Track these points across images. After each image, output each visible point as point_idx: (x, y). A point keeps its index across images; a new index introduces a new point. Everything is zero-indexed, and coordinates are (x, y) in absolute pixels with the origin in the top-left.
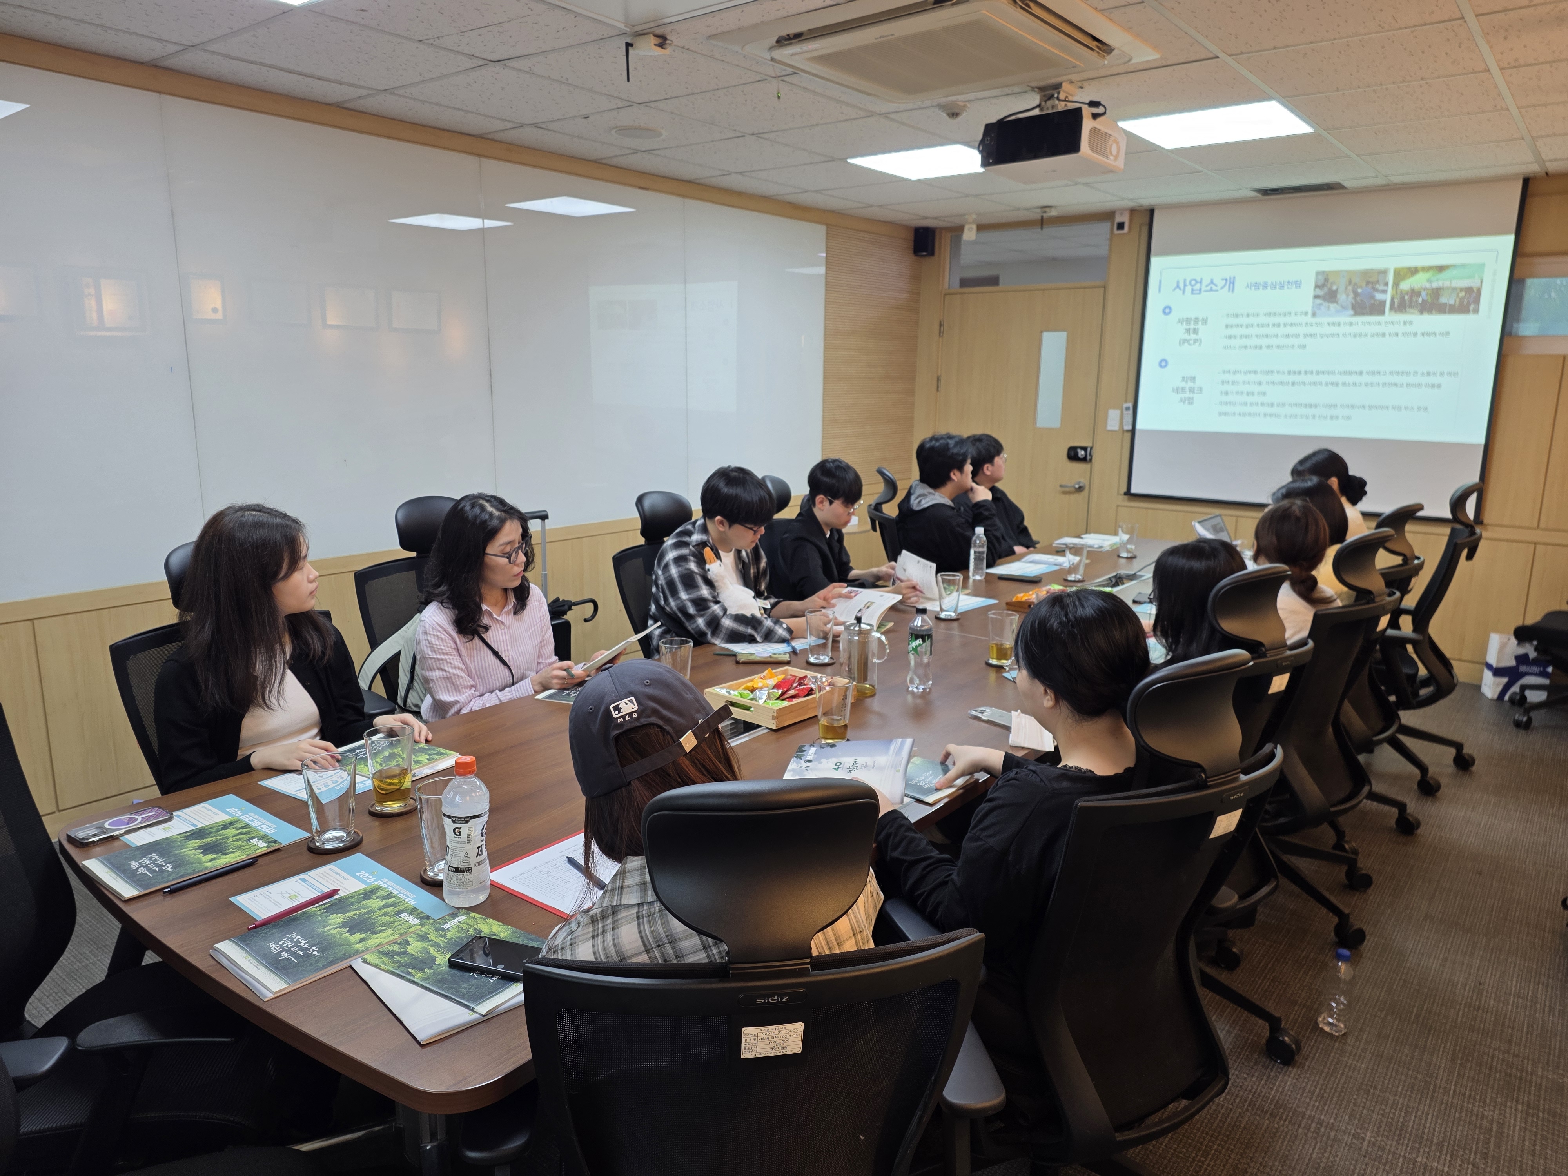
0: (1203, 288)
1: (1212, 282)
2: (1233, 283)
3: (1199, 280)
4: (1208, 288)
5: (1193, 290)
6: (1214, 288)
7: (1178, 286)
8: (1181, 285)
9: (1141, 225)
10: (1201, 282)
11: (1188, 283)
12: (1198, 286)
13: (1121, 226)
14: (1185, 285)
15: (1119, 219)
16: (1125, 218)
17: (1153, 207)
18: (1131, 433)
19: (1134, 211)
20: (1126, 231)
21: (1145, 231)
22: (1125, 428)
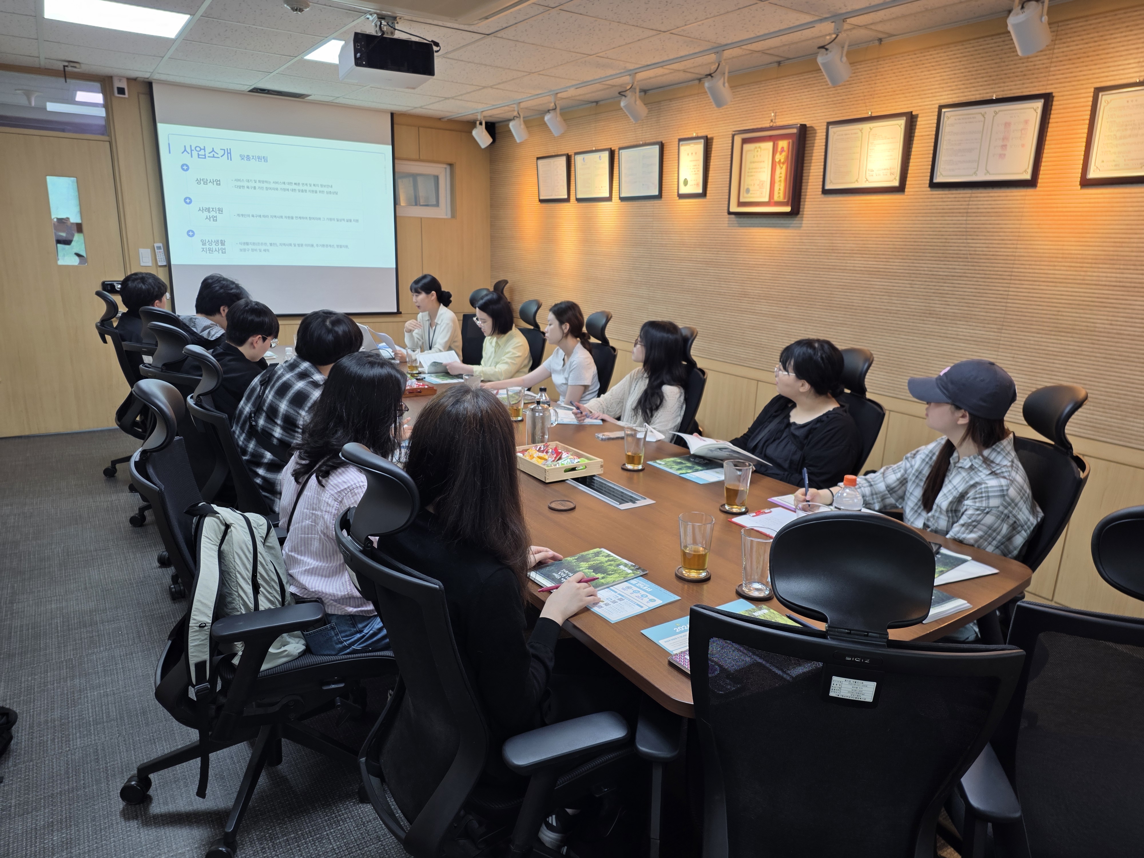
0: (207, 155)
1: (213, 151)
2: (230, 153)
3: (202, 148)
4: (211, 155)
5: (199, 155)
6: (216, 155)
7: (185, 150)
8: (188, 150)
9: (138, 94)
10: (204, 149)
11: (193, 148)
12: (202, 152)
13: (121, 91)
14: (191, 150)
15: (117, 84)
16: (124, 85)
17: (153, 81)
18: (167, 268)
19: (131, 80)
20: (126, 96)
21: (144, 99)
22: (160, 264)
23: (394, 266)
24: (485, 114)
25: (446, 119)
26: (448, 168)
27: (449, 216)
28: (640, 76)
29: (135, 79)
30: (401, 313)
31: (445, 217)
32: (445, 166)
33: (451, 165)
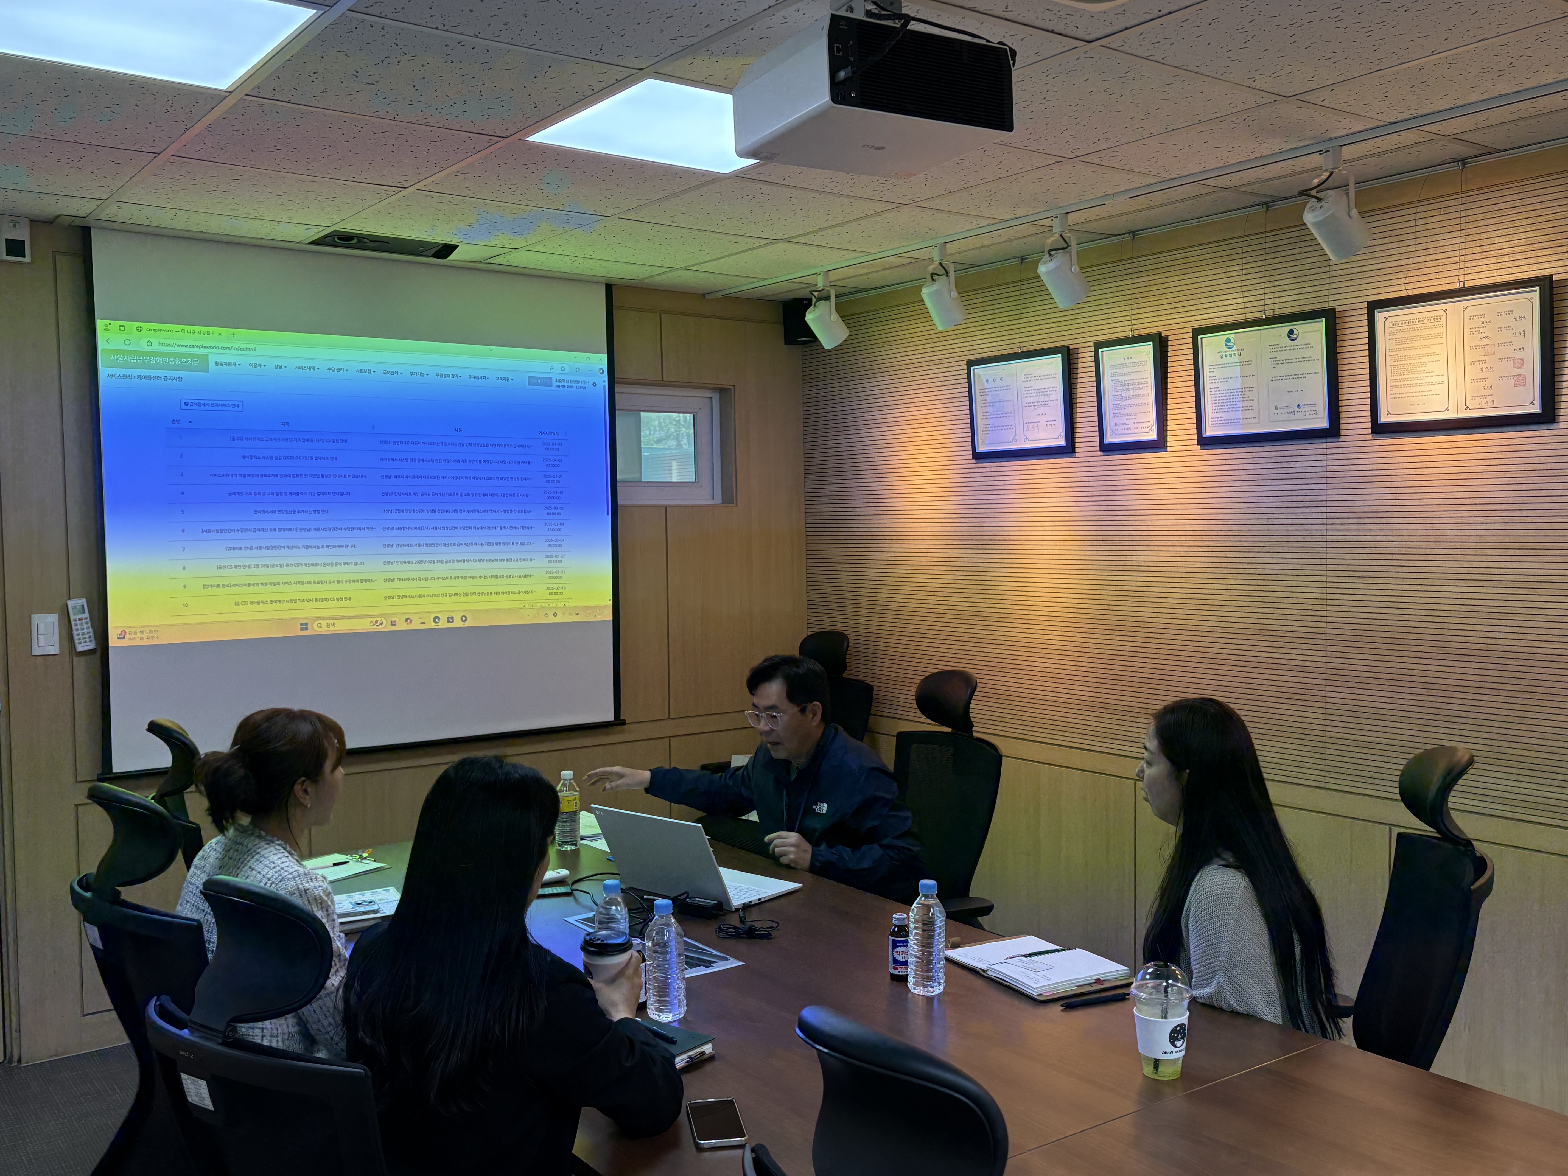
9: (56, 253)
13: (16, 248)
15: (8, 232)
17: (92, 223)
18: (96, 659)
19: (38, 224)
20: (27, 259)
21: (67, 266)
22: (80, 648)
23: (609, 616)
24: (833, 276)
25: (719, 295)
26: (716, 397)
27: (718, 500)
28: (1347, 152)
29: (51, 222)
30: (623, 723)
31: (711, 502)
32: (708, 394)
33: (724, 392)
